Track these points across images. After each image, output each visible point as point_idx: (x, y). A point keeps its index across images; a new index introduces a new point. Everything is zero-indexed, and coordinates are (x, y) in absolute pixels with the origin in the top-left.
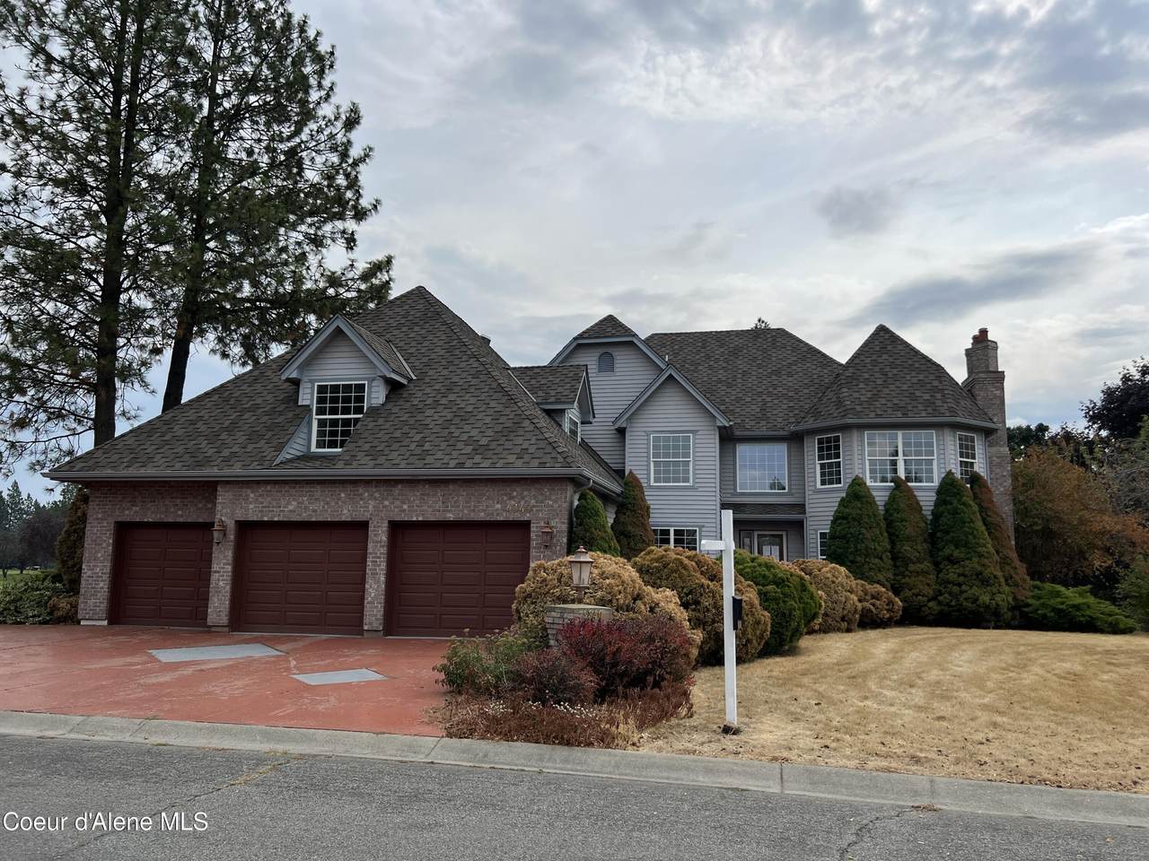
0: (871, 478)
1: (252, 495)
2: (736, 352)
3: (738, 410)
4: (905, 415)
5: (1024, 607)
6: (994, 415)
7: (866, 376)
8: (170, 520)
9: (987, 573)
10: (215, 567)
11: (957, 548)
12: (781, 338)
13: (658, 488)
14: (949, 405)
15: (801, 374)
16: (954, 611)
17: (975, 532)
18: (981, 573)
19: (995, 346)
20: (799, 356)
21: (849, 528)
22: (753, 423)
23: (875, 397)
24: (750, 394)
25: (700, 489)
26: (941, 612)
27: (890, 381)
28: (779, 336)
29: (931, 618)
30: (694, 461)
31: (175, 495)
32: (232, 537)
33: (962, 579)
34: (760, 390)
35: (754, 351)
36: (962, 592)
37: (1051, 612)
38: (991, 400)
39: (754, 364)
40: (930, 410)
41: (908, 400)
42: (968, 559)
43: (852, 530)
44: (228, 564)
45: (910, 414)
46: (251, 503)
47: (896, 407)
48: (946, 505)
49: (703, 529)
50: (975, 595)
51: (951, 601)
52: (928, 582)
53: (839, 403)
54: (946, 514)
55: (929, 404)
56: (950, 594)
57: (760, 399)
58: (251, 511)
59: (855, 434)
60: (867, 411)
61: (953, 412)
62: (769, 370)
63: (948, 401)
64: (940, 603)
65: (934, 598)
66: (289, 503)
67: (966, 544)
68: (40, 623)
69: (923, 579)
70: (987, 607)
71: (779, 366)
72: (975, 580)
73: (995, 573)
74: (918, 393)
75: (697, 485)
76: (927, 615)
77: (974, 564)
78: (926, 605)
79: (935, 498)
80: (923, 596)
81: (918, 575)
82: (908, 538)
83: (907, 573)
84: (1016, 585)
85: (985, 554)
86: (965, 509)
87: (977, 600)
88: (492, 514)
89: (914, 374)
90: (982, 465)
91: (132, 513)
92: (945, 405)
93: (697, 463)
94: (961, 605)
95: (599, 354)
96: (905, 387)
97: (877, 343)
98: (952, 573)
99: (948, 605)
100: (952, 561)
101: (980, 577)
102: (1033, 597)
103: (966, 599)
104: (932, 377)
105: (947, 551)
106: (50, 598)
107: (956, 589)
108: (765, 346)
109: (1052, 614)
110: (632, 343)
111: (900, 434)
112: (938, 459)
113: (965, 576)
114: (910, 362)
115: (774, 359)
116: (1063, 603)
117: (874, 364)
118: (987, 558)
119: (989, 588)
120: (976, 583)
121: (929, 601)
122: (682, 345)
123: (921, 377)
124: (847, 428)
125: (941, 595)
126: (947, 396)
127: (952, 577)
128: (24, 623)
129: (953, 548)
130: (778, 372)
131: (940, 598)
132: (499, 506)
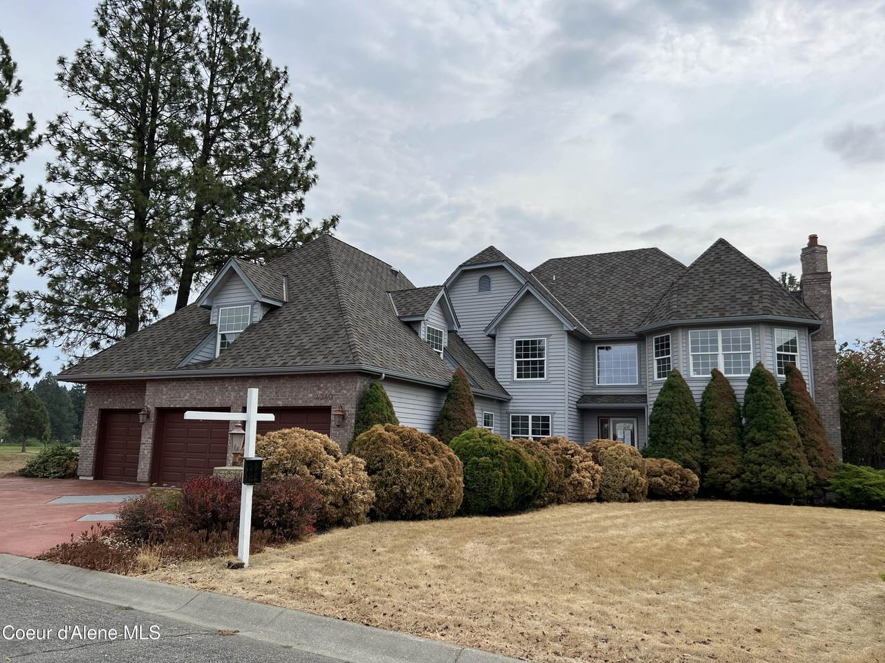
0: (694, 370)
1: (165, 389)
2: (611, 271)
3: (600, 317)
4: (722, 315)
5: (825, 486)
6: (820, 312)
7: (697, 283)
8: (128, 408)
9: (785, 453)
10: (143, 440)
11: (759, 431)
12: (653, 255)
13: (520, 382)
14: (764, 305)
15: (660, 285)
16: (756, 487)
17: (776, 417)
18: (780, 454)
19: (824, 250)
20: (664, 270)
21: (662, 414)
22: (608, 328)
23: (700, 301)
24: (613, 304)
25: (553, 383)
26: (744, 489)
27: (716, 286)
28: (651, 254)
29: (735, 493)
30: (548, 360)
31: (131, 390)
32: (153, 419)
33: (762, 459)
34: (622, 300)
35: (627, 268)
36: (761, 471)
37: (847, 491)
38: (818, 298)
39: (624, 279)
40: (745, 310)
41: (728, 302)
42: (769, 441)
43: (664, 415)
44: (150, 438)
45: (727, 314)
46: (164, 395)
47: (716, 309)
48: (753, 393)
49: (555, 416)
50: (772, 473)
51: (752, 478)
52: (733, 461)
53: (669, 308)
54: (752, 401)
55: (748, 304)
56: (751, 472)
57: (620, 308)
58: (164, 401)
59: (680, 333)
60: (689, 313)
61: (767, 311)
62: (635, 283)
63: (764, 301)
64: (743, 481)
65: (738, 476)
66: (185, 395)
67: (768, 428)
68: (59, 477)
69: (729, 459)
70: (784, 485)
71: (645, 279)
72: (775, 460)
73: (794, 454)
74: (738, 296)
75: (550, 379)
76: (731, 491)
77: (773, 446)
78: (729, 482)
79: (746, 388)
80: (727, 473)
81: (724, 455)
82: (717, 423)
83: (714, 453)
84: (820, 466)
85: (785, 437)
86: (768, 397)
87: (774, 478)
88: (307, 401)
89: (739, 279)
90: (805, 358)
91: (109, 403)
92: (760, 304)
93: (550, 361)
94: (760, 482)
95: (479, 278)
96: (728, 291)
97: (713, 254)
98: (753, 454)
99: (749, 482)
100: (756, 443)
101: (779, 457)
102: (836, 477)
103: (764, 477)
104: (755, 281)
105: (751, 435)
106: (66, 460)
107: (756, 468)
108: (637, 263)
109: (849, 493)
110: (502, 268)
111: (720, 332)
112: (755, 353)
113: (765, 456)
114: (738, 269)
115: (641, 274)
116: (860, 483)
117: (706, 271)
118: (787, 441)
119: (787, 468)
120: (776, 463)
121: (733, 478)
122: (570, 266)
123: (744, 281)
124: (673, 328)
125: (744, 473)
126: (764, 297)
127: (753, 457)
128: (48, 477)
129: (756, 431)
130: (641, 285)
131: (743, 476)
132: (311, 395)
